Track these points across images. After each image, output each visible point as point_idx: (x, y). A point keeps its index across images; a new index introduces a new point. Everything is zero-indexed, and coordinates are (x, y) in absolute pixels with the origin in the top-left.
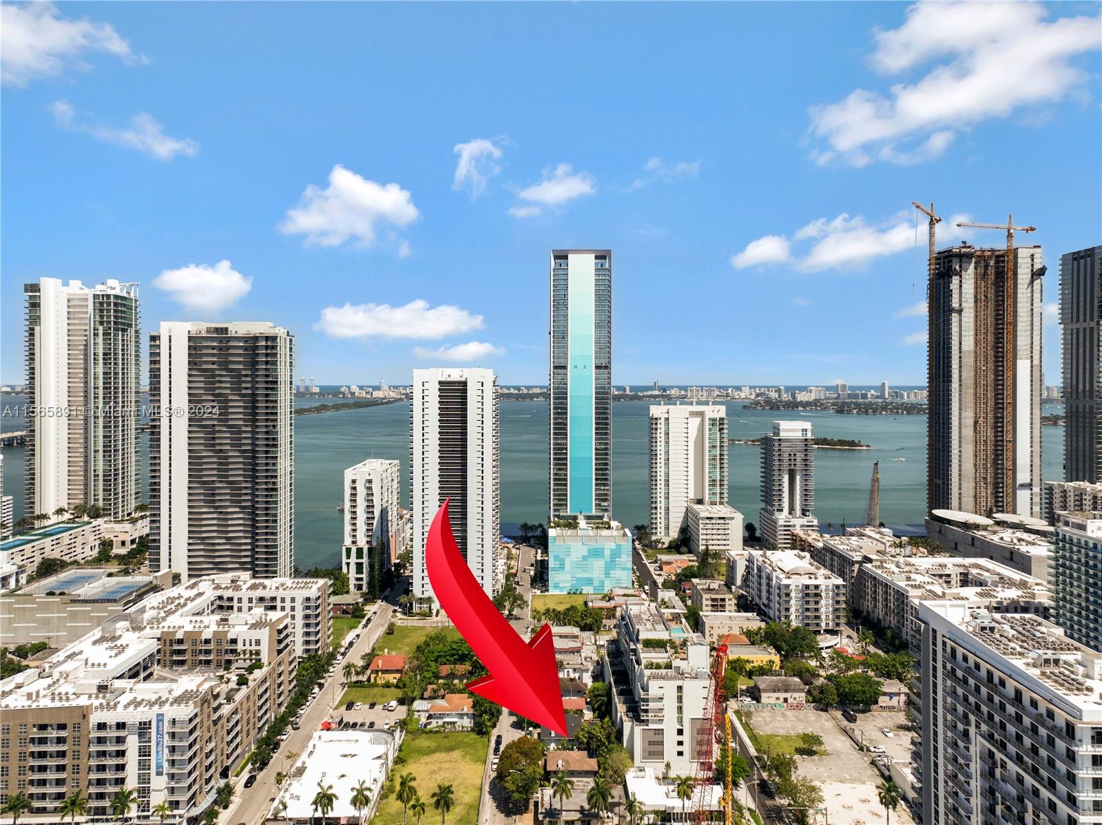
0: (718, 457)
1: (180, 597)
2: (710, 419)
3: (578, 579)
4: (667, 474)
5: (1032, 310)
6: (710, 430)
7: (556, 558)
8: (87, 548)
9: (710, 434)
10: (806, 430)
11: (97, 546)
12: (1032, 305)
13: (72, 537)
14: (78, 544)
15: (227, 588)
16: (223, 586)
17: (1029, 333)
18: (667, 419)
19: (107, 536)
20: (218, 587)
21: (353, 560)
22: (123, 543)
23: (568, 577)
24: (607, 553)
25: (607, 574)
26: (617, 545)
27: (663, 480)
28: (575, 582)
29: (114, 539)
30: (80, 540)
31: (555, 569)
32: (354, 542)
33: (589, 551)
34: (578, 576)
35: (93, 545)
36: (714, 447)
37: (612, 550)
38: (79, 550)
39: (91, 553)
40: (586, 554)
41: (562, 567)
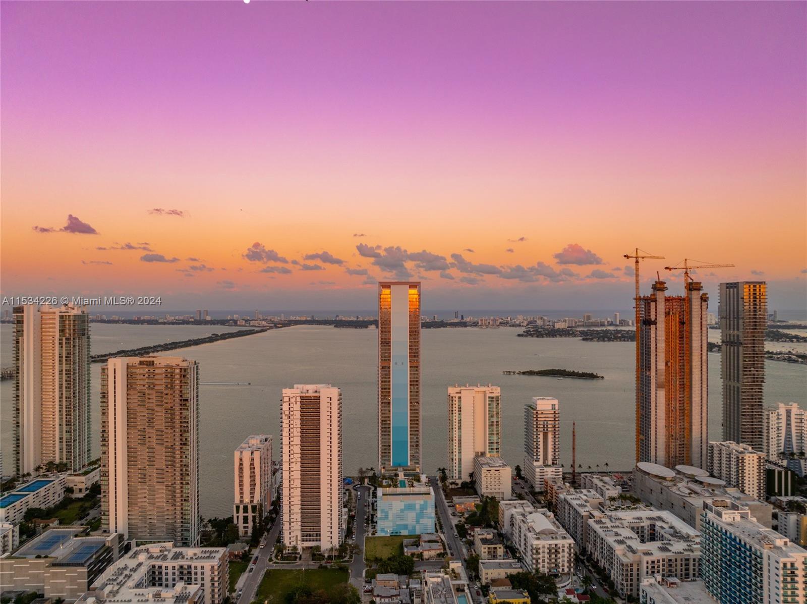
0: (495, 424)
1: (125, 568)
2: (489, 397)
3: (398, 525)
4: (460, 437)
5: (701, 322)
6: (489, 404)
7: (382, 511)
8: (56, 495)
9: (489, 408)
10: (555, 405)
11: (63, 493)
12: (701, 319)
13: (46, 490)
14: (51, 494)
15: (158, 558)
16: (155, 555)
17: (700, 338)
18: (460, 398)
19: (71, 485)
20: (151, 557)
21: (241, 514)
22: (80, 490)
23: (391, 524)
24: (418, 507)
25: (418, 522)
26: (424, 502)
27: (457, 440)
28: (395, 527)
29: (75, 487)
30: (51, 492)
31: (381, 519)
32: (241, 501)
33: (405, 506)
34: (397, 523)
35: (60, 493)
36: (492, 416)
37: (420, 505)
38: (51, 498)
39: (59, 499)
40: (403, 508)
41: (387, 517)
